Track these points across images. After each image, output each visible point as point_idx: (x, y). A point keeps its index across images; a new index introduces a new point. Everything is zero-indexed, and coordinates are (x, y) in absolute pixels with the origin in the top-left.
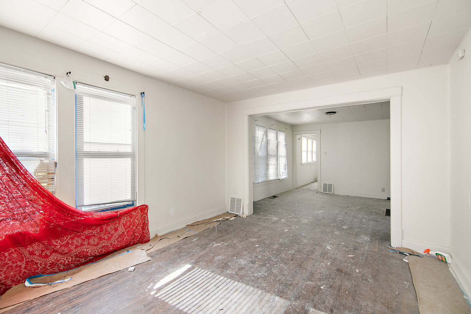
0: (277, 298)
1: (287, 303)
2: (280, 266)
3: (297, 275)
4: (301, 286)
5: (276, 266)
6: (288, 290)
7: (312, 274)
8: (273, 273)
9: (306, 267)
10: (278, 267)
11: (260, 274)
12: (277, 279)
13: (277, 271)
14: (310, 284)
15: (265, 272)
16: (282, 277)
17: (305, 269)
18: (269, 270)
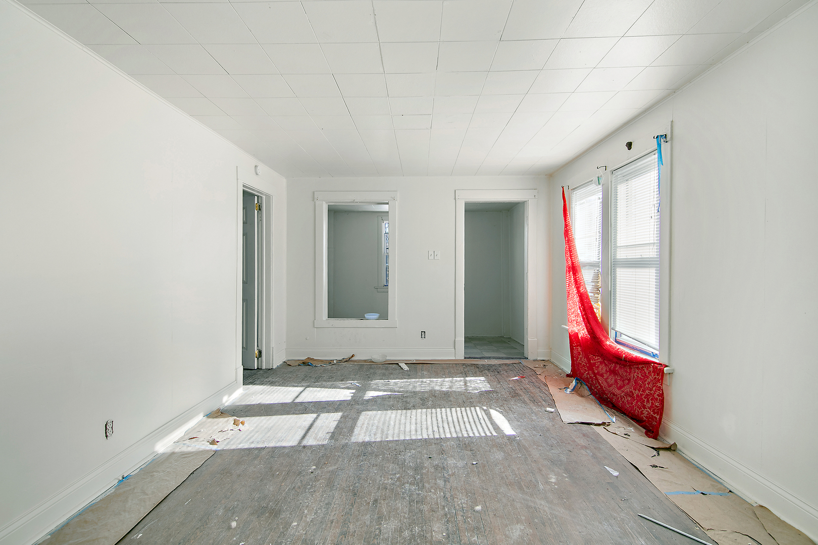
0: (367, 439)
1: (354, 439)
2: (391, 478)
3: (355, 472)
4: (344, 460)
5: (398, 476)
6: (359, 450)
7: (330, 484)
8: (393, 463)
9: (344, 494)
10: (391, 474)
11: (409, 454)
12: (381, 456)
13: (388, 468)
14: (331, 466)
15: (405, 460)
16: (376, 462)
17: (344, 490)
18: (403, 465)
